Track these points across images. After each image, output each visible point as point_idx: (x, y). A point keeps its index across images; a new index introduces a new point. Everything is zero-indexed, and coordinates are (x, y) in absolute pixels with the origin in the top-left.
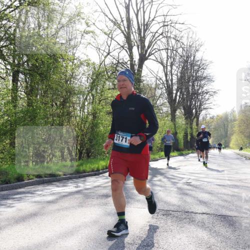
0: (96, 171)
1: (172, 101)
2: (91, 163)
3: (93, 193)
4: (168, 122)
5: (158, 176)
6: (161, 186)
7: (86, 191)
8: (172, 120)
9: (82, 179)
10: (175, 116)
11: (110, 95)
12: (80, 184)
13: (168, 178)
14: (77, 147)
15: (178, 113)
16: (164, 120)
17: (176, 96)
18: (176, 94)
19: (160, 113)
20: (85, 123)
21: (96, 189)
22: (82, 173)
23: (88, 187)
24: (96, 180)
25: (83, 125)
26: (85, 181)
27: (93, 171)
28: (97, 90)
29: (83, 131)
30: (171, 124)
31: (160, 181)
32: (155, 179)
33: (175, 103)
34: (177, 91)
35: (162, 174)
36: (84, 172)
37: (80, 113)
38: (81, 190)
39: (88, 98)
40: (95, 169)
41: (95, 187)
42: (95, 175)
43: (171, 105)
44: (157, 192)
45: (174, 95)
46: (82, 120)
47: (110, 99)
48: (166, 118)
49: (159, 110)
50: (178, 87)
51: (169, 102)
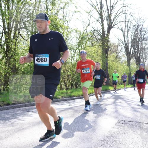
0: (81, 96)
1: (128, 54)
2: (78, 91)
3: (79, 109)
4: (125, 66)
5: (119, 99)
6: (121, 106)
7: (75, 108)
8: (128, 65)
9: (73, 101)
10: (130, 63)
11: (90, 50)
12: (71, 104)
13: (125, 101)
14: (70, 82)
15: (132, 61)
16: (123, 65)
17: (130, 51)
18: (131, 49)
19: (121, 61)
20: (75, 67)
21: (81, 107)
22: (72, 97)
23: (76, 105)
24: (81, 101)
25: (73, 68)
26: (74, 102)
27: (79, 96)
28: (81, 47)
29: (73, 72)
30: (127, 67)
31: (120, 102)
32: (117, 101)
33: (130, 55)
34: (131, 47)
35: (122, 99)
36: (74, 96)
37: (72, 61)
38: (72, 107)
39: (76, 52)
40: (81, 95)
41: (81, 106)
42: (81, 98)
43: (127, 56)
44: (118, 109)
45: (129, 50)
46: (73, 65)
47: (90, 52)
48: (125, 64)
49: (120, 59)
50: (132, 45)
51: (126, 54)
